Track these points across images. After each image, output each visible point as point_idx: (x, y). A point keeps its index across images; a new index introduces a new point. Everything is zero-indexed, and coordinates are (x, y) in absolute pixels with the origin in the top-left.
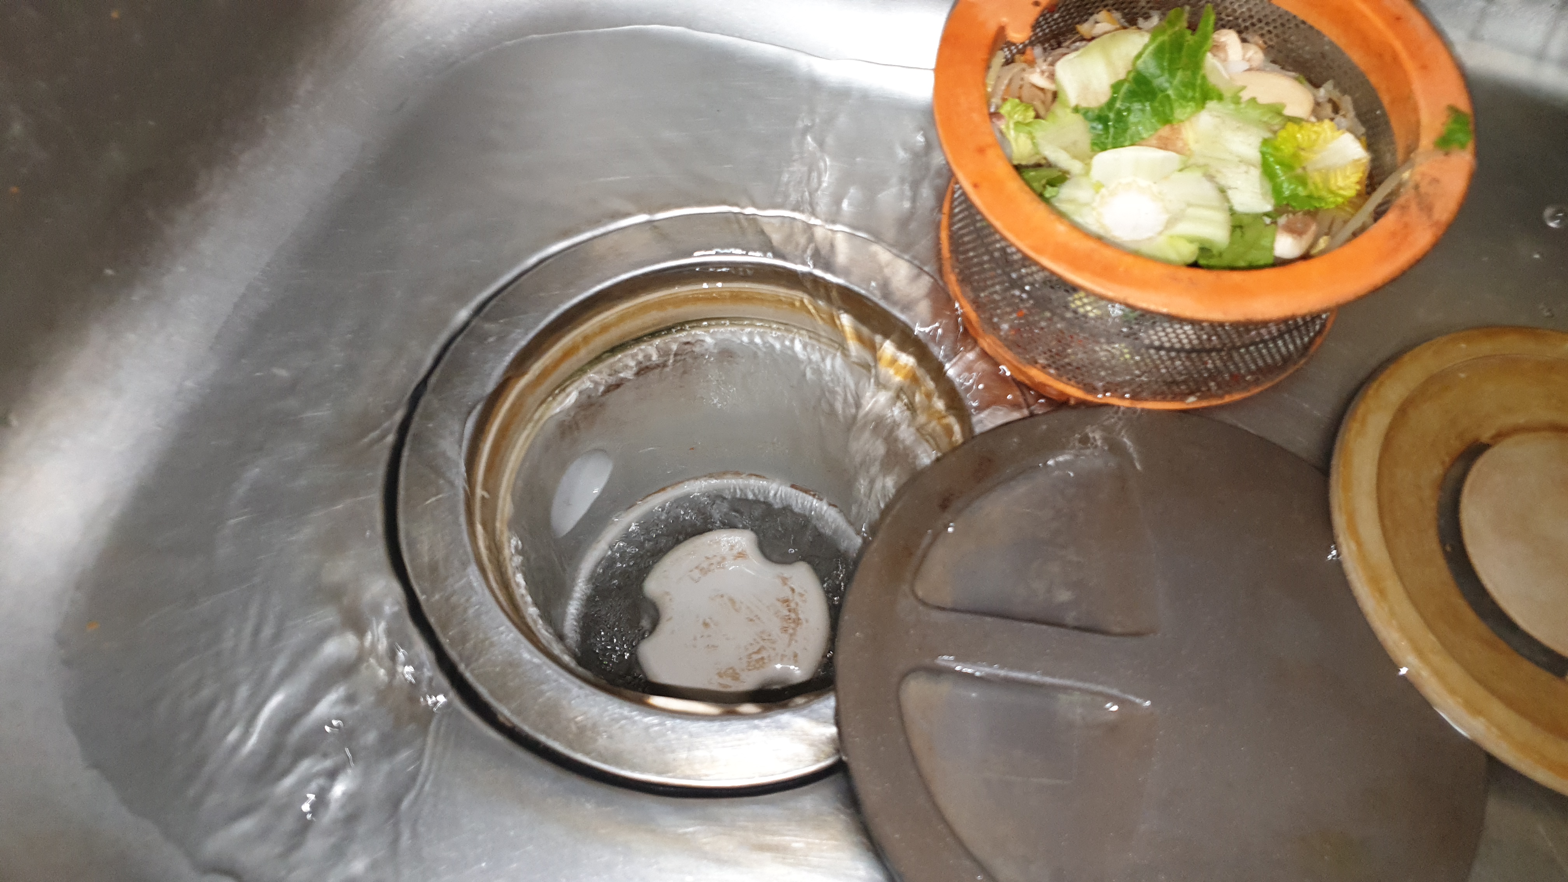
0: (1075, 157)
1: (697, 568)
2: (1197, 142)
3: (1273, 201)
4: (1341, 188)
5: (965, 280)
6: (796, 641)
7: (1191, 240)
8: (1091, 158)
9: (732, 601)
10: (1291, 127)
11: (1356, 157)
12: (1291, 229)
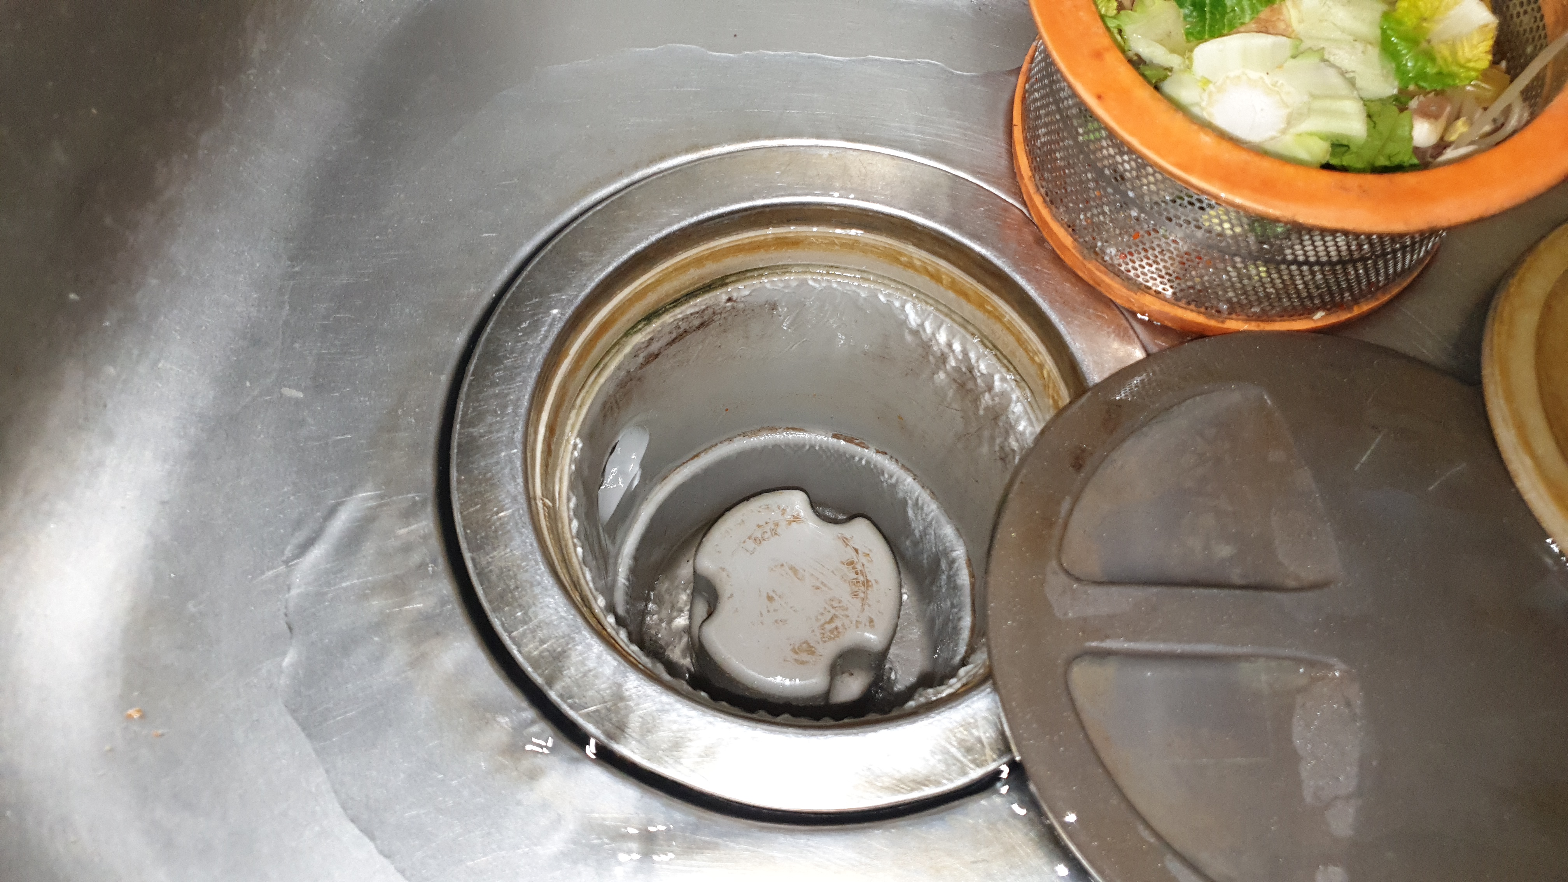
0: (1173, 51)
1: (749, 538)
3: (1396, 83)
4: (1469, 61)
6: (869, 605)
7: (1323, 137)
8: (1191, 50)
9: (794, 570)
11: (1482, 23)
12: (1426, 114)
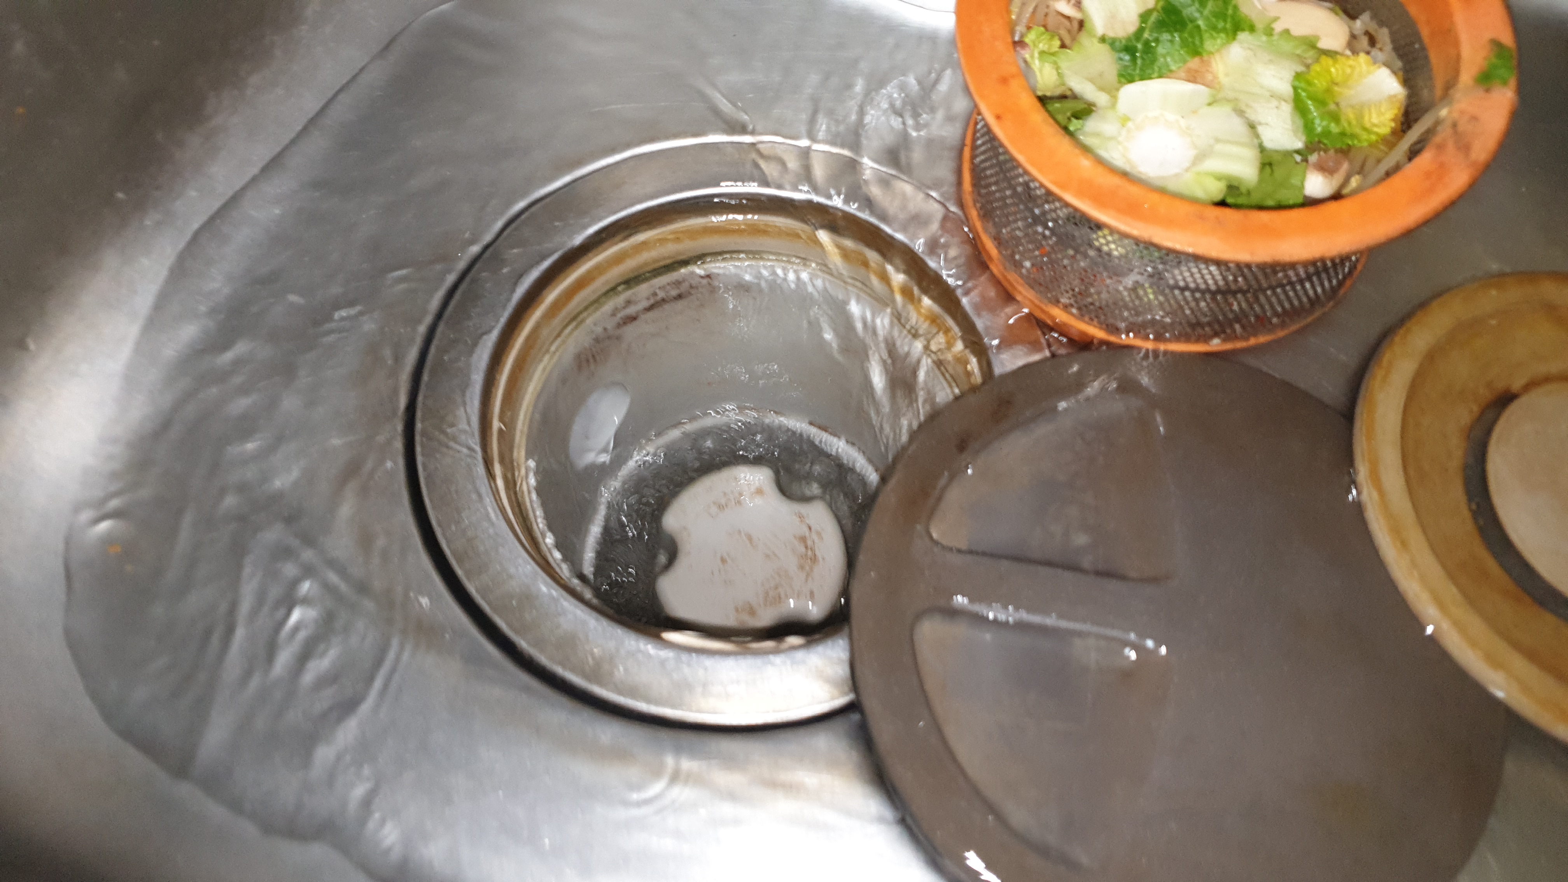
0: (1102, 89)
2: (1227, 75)
3: (1304, 138)
4: (1375, 125)
5: (986, 214)
7: (1219, 178)
8: (1118, 90)
10: (1325, 61)
11: (1392, 93)
12: (1323, 168)
